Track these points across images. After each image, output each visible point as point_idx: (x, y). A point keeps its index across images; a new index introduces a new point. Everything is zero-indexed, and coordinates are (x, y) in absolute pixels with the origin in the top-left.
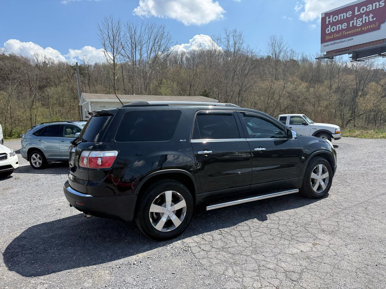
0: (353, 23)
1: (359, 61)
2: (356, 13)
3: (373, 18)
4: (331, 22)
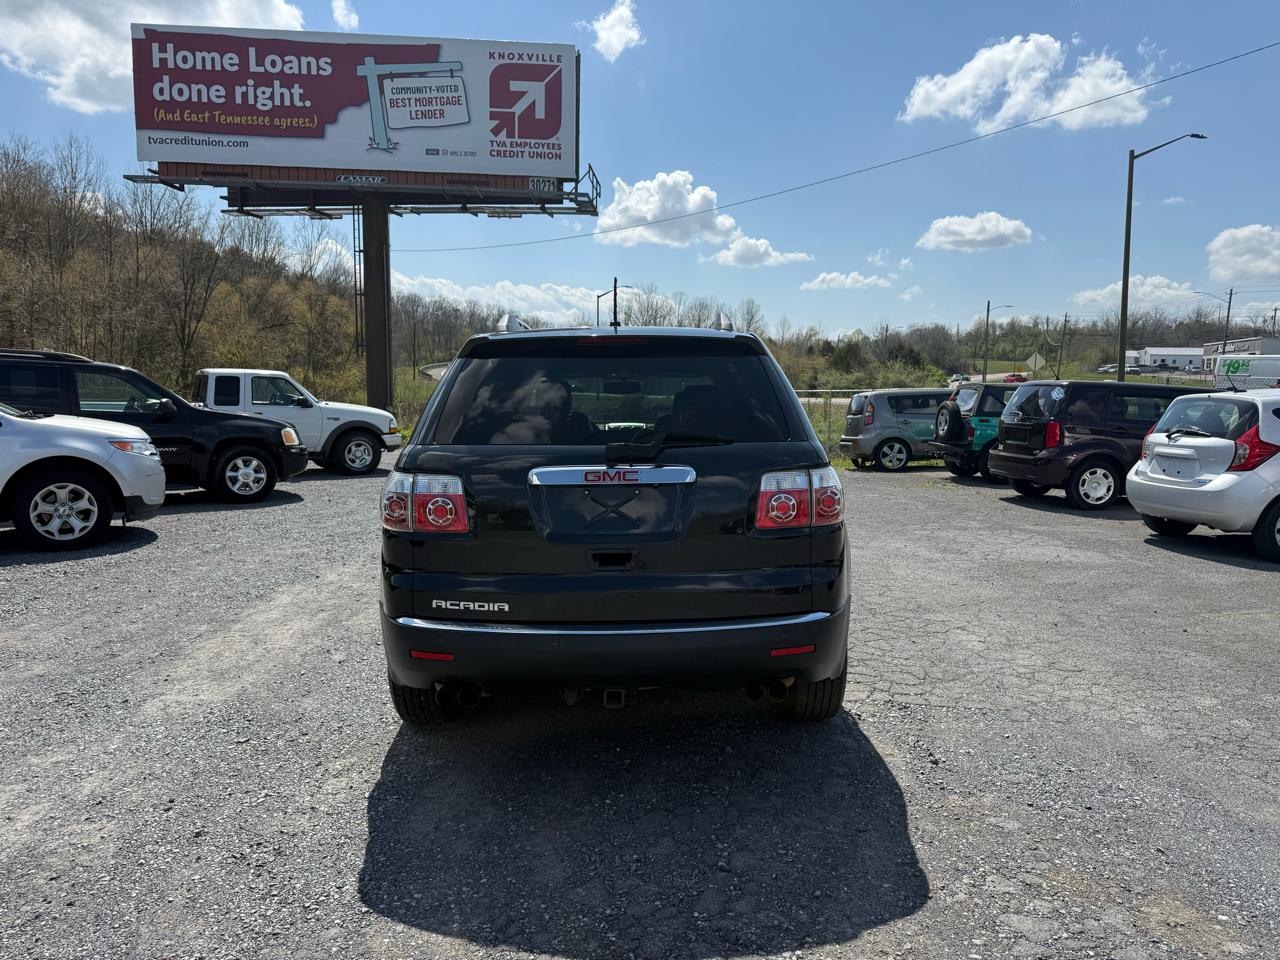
0: (245, 95)
1: (248, 213)
2: (253, 68)
3: (302, 98)
4: (171, 65)
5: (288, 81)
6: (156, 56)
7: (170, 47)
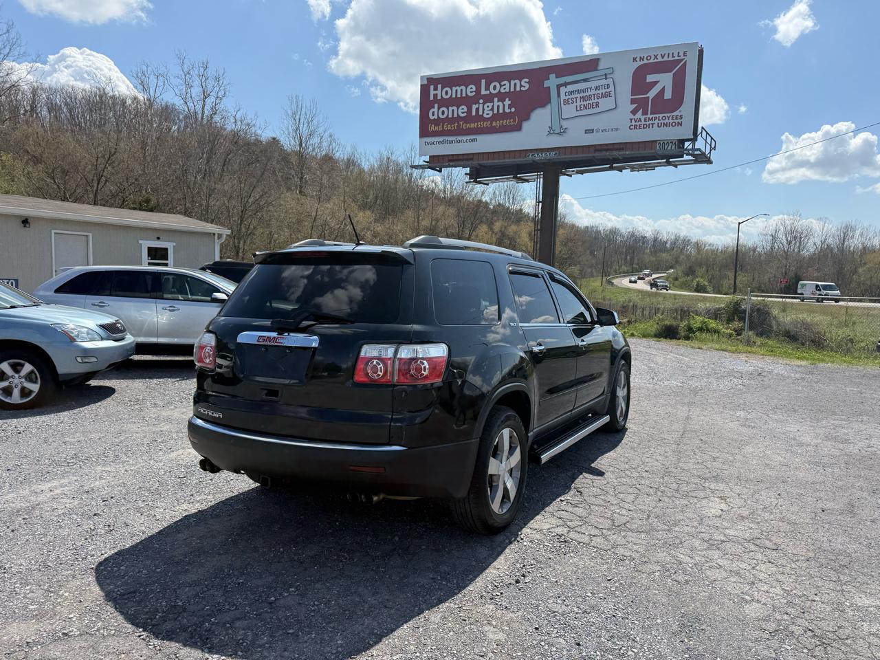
0: (477, 110)
1: (480, 183)
2: (484, 92)
3: (510, 107)
4: (439, 97)
5: (502, 97)
6: (432, 92)
7: (439, 86)
